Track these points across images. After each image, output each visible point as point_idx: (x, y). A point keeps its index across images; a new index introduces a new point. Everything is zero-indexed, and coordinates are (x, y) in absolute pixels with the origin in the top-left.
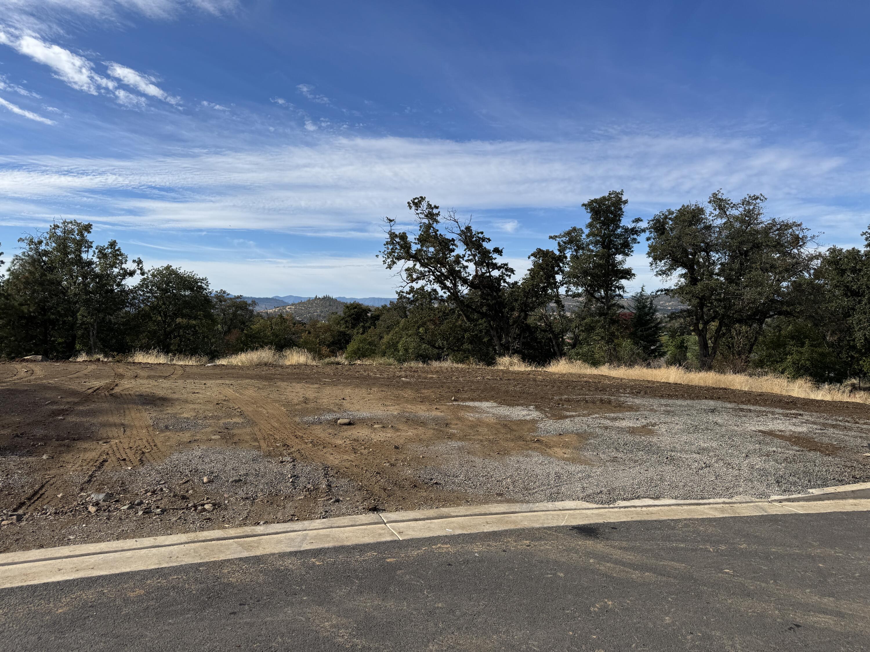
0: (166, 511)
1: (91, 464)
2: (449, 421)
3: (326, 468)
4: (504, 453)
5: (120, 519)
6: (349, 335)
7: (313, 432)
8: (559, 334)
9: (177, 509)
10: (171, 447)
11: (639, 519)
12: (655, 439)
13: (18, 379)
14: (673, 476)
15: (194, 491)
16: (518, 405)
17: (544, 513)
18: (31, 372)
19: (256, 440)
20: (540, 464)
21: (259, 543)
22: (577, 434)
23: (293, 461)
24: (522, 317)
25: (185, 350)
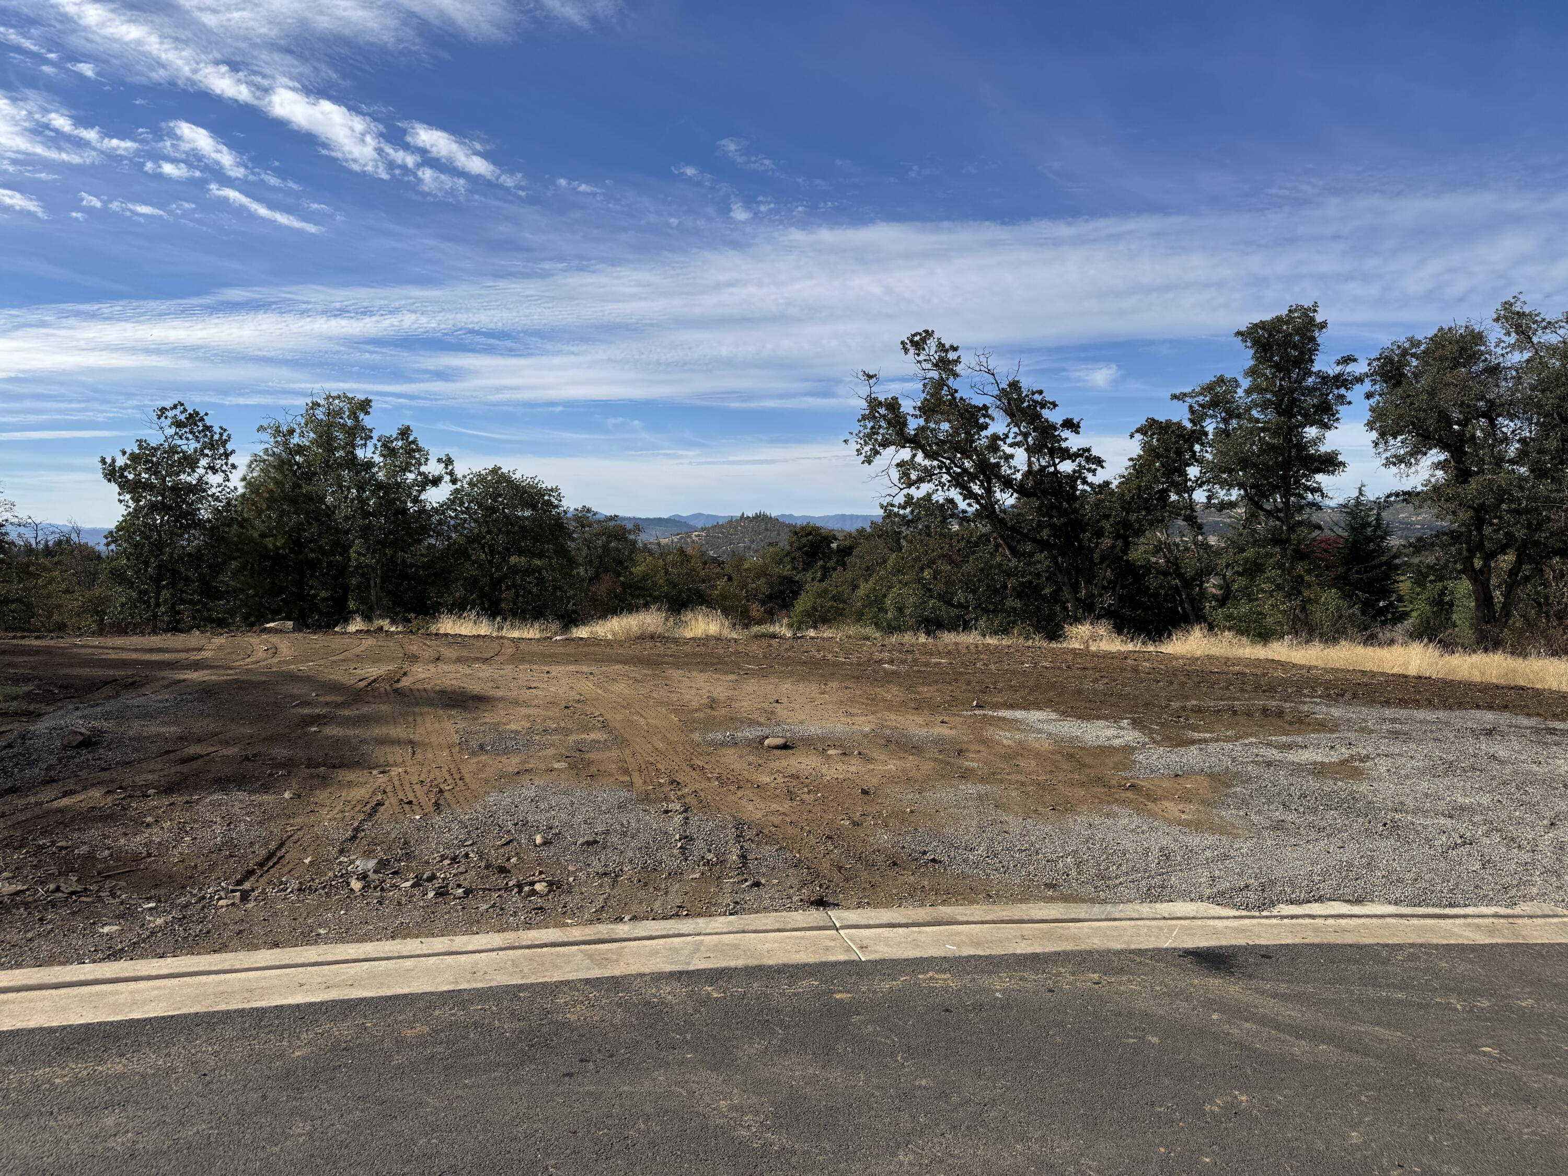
0: (472, 892)
1: (357, 809)
2: (964, 746)
3: (740, 825)
4: (1062, 808)
5: (399, 903)
6: (798, 582)
7: (722, 760)
8: (1193, 579)
9: (490, 890)
10: (487, 781)
11: (1317, 940)
12: (1363, 787)
13: (253, 663)
14: (1394, 860)
15: (519, 858)
16: (1098, 718)
17: (1133, 922)
18: (274, 650)
19: (626, 772)
20: (1133, 831)
21: (620, 953)
22: (1211, 776)
23: (686, 811)
24: (1118, 549)
25: (523, 611)
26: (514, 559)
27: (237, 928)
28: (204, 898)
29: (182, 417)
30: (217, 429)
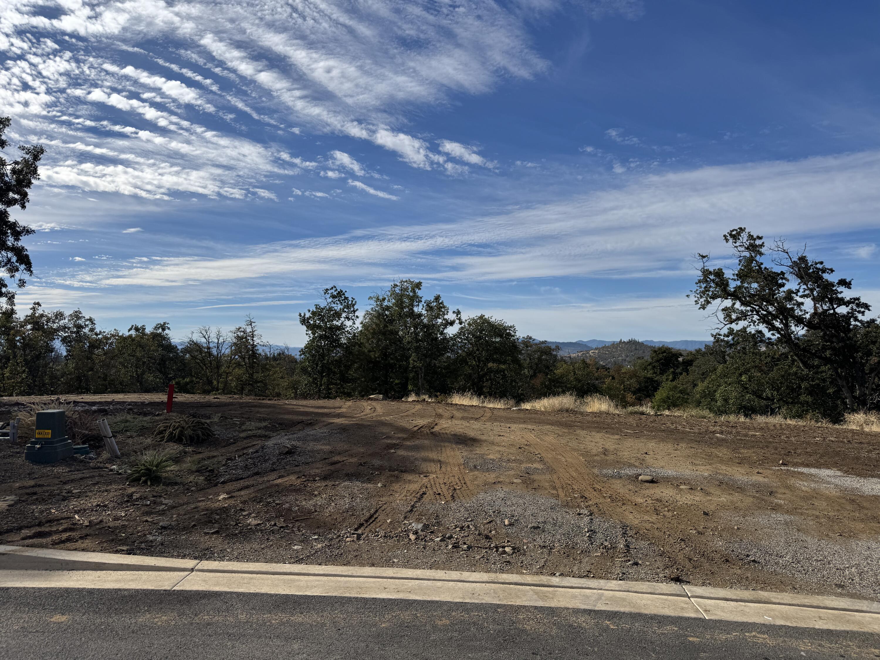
0: (471, 548)
1: (413, 495)
2: (774, 489)
3: (624, 527)
4: (847, 535)
5: (434, 550)
6: (657, 381)
7: (612, 486)
9: (481, 548)
10: (478, 486)
13: (364, 415)
15: (496, 532)
18: (374, 409)
19: (555, 488)
21: (554, 594)
23: (591, 515)
25: (495, 393)
26: (490, 365)
27: (355, 554)
28: (340, 536)
29: (335, 293)
30: (350, 299)
